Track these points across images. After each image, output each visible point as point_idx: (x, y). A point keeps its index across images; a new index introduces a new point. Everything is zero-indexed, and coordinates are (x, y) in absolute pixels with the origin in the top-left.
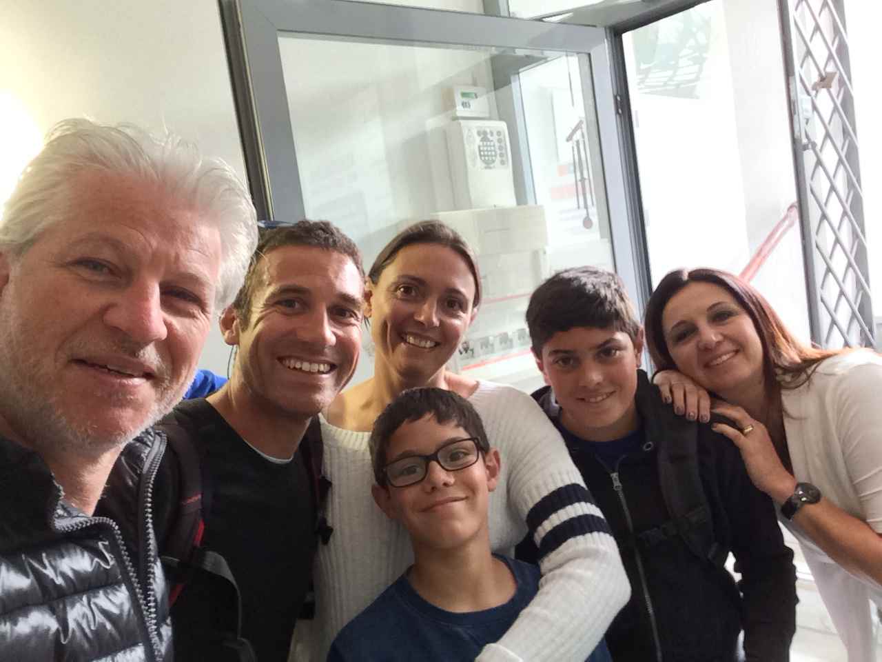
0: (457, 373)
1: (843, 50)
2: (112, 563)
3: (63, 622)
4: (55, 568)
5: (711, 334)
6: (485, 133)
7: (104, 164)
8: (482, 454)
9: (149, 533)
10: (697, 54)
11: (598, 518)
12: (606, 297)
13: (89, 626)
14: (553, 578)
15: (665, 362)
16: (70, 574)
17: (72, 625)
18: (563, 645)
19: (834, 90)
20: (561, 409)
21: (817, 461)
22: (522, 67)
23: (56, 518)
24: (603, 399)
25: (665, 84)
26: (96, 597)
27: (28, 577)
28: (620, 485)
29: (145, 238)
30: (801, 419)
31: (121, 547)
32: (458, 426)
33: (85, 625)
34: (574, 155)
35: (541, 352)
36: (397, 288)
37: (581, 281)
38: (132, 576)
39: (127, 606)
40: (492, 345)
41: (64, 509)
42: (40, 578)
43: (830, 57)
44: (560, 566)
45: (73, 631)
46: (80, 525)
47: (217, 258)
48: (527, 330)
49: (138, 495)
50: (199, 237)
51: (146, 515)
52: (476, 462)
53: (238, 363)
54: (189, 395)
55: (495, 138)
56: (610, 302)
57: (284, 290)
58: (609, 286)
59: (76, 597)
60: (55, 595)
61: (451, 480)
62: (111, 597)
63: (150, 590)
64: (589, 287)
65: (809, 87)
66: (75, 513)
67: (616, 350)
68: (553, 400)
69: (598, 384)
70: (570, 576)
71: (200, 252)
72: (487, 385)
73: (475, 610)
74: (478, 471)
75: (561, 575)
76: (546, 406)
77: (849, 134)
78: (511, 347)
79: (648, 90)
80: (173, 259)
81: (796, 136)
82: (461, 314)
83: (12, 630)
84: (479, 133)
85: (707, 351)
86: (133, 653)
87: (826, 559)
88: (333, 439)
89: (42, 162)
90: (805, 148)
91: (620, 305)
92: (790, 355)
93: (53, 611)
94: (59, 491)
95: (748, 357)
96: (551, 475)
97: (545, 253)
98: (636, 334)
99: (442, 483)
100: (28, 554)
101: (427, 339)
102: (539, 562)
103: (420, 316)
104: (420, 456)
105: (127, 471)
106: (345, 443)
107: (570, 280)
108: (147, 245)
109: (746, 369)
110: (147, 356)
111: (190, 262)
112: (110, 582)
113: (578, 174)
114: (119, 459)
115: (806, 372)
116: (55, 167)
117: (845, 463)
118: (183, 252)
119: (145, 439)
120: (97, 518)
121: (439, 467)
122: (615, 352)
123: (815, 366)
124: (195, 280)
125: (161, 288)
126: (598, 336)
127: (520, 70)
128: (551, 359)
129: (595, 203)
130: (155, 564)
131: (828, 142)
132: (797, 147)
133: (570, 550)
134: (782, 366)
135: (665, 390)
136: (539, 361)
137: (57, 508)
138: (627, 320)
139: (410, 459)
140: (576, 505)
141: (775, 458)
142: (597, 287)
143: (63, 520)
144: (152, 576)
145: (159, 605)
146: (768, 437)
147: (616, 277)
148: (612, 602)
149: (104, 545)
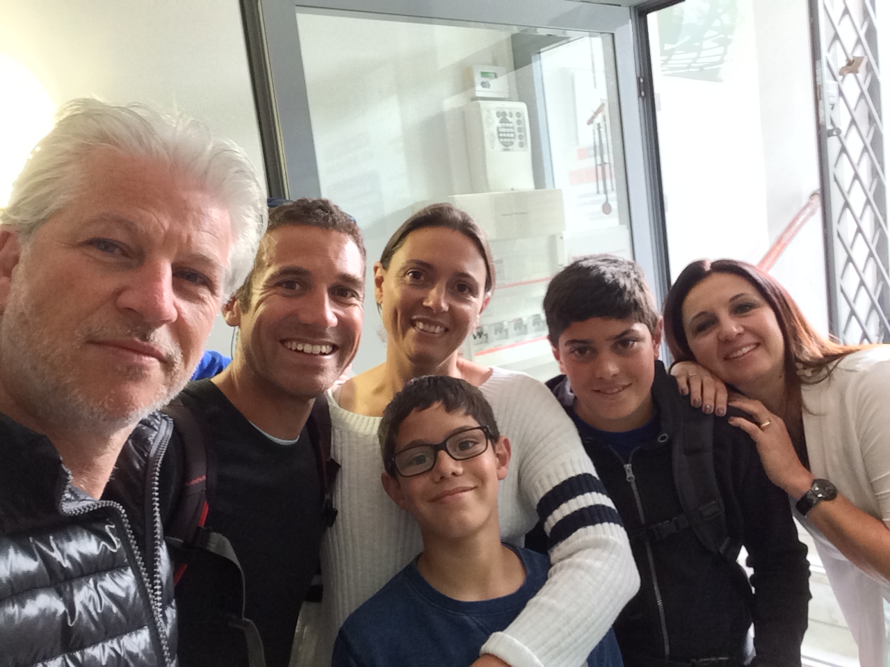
0: (471, 361)
1: (871, 34)
2: (118, 546)
3: (70, 605)
4: (62, 552)
5: (732, 326)
6: (504, 114)
7: (117, 145)
8: (491, 442)
9: (156, 517)
10: (722, 36)
11: (609, 508)
12: (625, 287)
13: (95, 609)
14: (561, 569)
15: (683, 352)
16: (77, 557)
17: (79, 608)
19: (861, 75)
20: (576, 398)
21: (835, 459)
22: (544, 46)
23: (64, 501)
24: (620, 391)
25: (689, 67)
26: (103, 580)
27: (36, 560)
28: (633, 476)
29: (157, 219)
30: (819, 415)
31: (128, 531)
32: (467, 414)
33: (91, 608)
34: (594, 138)
35: (558, 341)
36: (405, 274)
37: (600, 270)
38: (139, 559)
39: (133, 590)
40: (507, 331)
41: (72, 492)
42: (47, 560)
43: (859, 41)
44: (570, 555)
45: (80, 613)
46: (88, 509)
47: (227, 239)
48: (543, 317)
49: (145, 475)
50: (209, 216)
51: (153, 499)
52: (484, 451)
53: (240, 345)
54: (196, 377)
55: (514, 120)
56: (629, 292)
58: (629, 276)
59: (83, 580)
60: (61, 577)
61: (460, 470)
62: (117, 580)
63: (156, 573)
64: (608, 276)
65: (836, 73)
66: (82, 497)
67: (634, 341)
68: (568, 388)
69: (614, 375)
70: (579, 567)
71: (210, 233)
72: (501, 373)
73: (483, 599)
74: (488, 460)
75: (570, 565)
76: (560, 396)
77: (875, 122)
78: (525, 333)
79: (670, 72)
80: (185, 241)
81: (820, 122)
82: (472, 298)
83: (20, 613)
84: (498, 114)
85: (727, 342)
86: (139, 636)
87: (841, 557)
88: (343, 423)
89: (52, 142)
90: (830, 134)
91: (639, 295)
92: (811, 350)
93: (60, 594)
94: (68, 475)
95: (768, 351)
96: (563, 464)
97: (562, 238)
98: (655, 325)
99: (450, 473)
100: (35, 538)
101: (436, 324)
102: (549, 552)
103: (428, 301)
104: (430, 445)
105: (134, 453)
107: (589, 269)
108: (160, 226)
109: (767, 362)
110: (156, 340)
111: (201, 243)
112: (117, 564)
113: (599, 158)
114: (127, 442)
115: (827, 368)
117: (864, 460)
118: (194, 233)
119: (152, 423)
120: (104, 502)
121: (447, 456)
122: (633, 344)
123: (836, 361)
124: (206, 261)
125: (173, 269)
126: (616, 327)
127: (542, 50)
128: (568, 348)
129: (615, 187)
130: (161, 546)
131: (854, 129)
132: (822, 135)
133: (580, 540)
134: (803, 360)
135: (682, 382)
136: (555, 350)
137: (65, 491)
138: (646, 311)
139: (418, 448)
140: (588, 495)
141: (792, 454)
142: (616, 277)
143: (70, 504)
144: (158, 559)
145: (164, 588)
146: (786, 433)
147: (636, 266)
148: (620, 593)
149: (110, 529)
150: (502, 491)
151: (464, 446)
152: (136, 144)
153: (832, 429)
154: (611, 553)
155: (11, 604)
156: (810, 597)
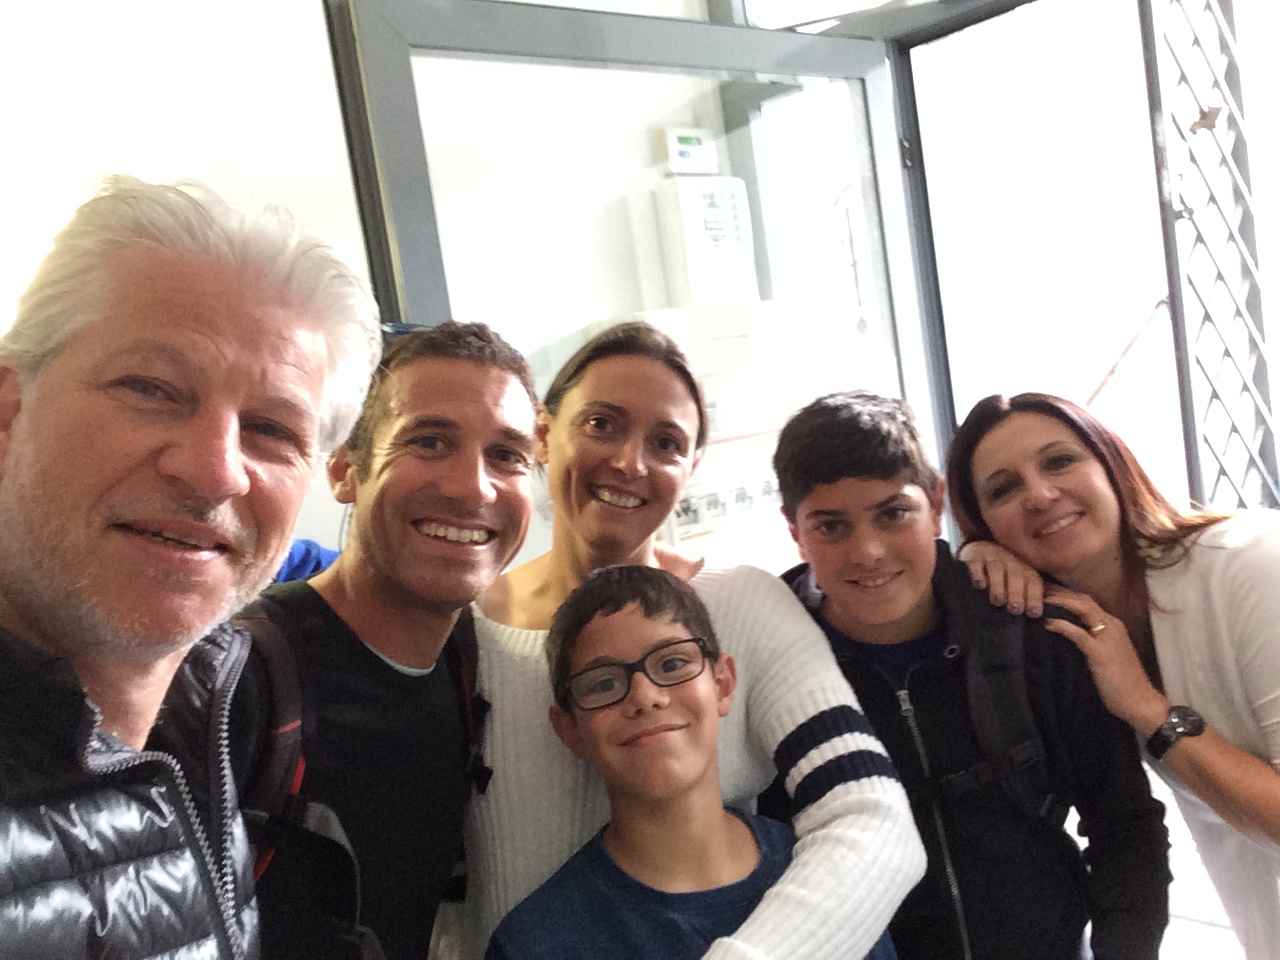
0: (673, 545)
1: (1232, 74)
2: (171, 818)
3: (101, 905)
4: (88, 826)
5: (1043, 489)
6: (712, 195)
7: (157, 240)
8: (710, 661)
9: (224, 775)
11: (879, 755)
12: (889, 433)
13: (137, 910)
14: (814, 842)
15: (976, 528)
16: (110, 833)
17: (112, 908)
18: (828, 940)
19: (1220, 131)
20: (824, 597)
21: (1200, 676)
22: (767, 99)
23: (89, 753)
24: (886, 582)
26: (147, 867)
27: (49, 838)
28: (911, 707)
29: (218, 347)
30: (1175, 612)
31: (185, 796)
32: (675, 621)
33: (131, 908)
35: (795, 513)
36: (586, 421)
37: (852, 410)
38: (200, 838)
39: (193, 881)
40: (724, 505)
41: (102, 740)
42: (66, 839)
43: (1215, 85)
44: (824, 825)
45: (115, 916)
46: (125, 764)
47: (321, 375)
48: (776, 482)
49: (209, 715)
50: (293, 343)
52: (700, 673)
53: (354, 531)
54: (283, 576)
56: (896, 442)
57: (421, 424)
58: (894, 418)
60: (87, 864)
61: (665, 700)
62: (170, 868)
63: (226, 858)
64: (866, 418)
65: (1186, 131)
66: (117, 747)
67: (905, 511)
68: (812, 583)
69: (879, 560)
70: (839, 841)
71: (296, 367)
73: (699, 888)
74: (704, 686)
75: (825, 839)
76: (802, 592)
77: (1243, 197)
78: (751, 506)
80: (257, 377)
81: (1165, 200)
82: (678, 458)
83: (26, 916)
84: (704, 197)
85: (1036, 513)
86: (202, 949)
87: (1214, 818)
88: (493, 641)
90: (1179, 216)
91: (909, 445)
93: (86, 888)
94: (93, 713)
95: (1097, 523)
96: (811, 693)
98: (933, 488)
99: (651, 704)
100: (48, 807)
101: (630, 494)
102: (793, 820)
103: (618, 462)
104: (619, 665)
105: (193, 685)
106: (510, 645)
107: (837, 409)
108: (221, 358)
109: (1096, 539)
110: (219, 519)
111: (282, 381)
112: (168, 846)
114: (181, 670)
115: (1182, 544)
116: (88, 243)
117: (1241, 675)
118: (272, 366)
119: (219, 640)
120: (150, 753)
121: (646, 681)
122: (904, 514)
123: (1195, 535)
124: (291, 408)
125: (241, 419)
126: (878, 491)
127: (762, 103)
128: (811, 523)
130: (234, 820)
132: (1168, 216)
133: (839, 802)
134: (1148, 534)
135: (976, 571)
136: (792, 526)
137: (91, 738)
138: (920, 467)
139: (604, 669)
140: (847, 736)
141: (1137, 671)
142: (877, 419)
143: (100, 757)
144: (229, 837)
145: (240, 880)
146: (1128, 639)
147: (904, 405)
148: (899, 878)
149: (160, 794)
150: (724, 731)
151: (668, 666)
152: (187, 239)
153: (1193, 633)
154: (884, 820)
155: (13, 902)
156: (1169, 878)
